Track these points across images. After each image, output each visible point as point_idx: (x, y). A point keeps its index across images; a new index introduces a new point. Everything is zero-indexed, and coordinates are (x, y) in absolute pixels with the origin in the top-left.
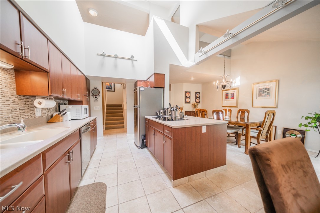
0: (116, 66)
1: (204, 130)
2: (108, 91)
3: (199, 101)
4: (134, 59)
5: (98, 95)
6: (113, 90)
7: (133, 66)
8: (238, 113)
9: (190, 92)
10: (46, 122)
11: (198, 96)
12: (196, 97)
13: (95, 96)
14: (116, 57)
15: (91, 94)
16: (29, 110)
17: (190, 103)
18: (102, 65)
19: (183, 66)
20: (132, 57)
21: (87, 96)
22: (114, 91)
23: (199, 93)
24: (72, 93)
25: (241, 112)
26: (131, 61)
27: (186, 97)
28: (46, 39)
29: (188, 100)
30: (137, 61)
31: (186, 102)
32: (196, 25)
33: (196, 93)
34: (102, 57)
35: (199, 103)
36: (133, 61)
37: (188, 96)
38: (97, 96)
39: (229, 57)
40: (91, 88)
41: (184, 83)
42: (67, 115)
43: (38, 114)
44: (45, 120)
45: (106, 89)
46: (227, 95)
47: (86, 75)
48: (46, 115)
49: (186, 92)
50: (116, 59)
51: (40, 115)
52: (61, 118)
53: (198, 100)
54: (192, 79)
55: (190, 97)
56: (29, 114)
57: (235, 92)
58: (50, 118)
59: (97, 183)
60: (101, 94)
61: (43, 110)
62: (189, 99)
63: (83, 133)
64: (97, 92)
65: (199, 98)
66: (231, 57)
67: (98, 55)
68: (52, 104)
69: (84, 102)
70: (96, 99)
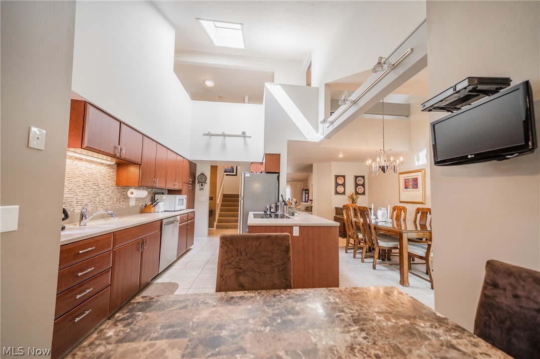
0: (224, 146)
1: (296, 232)
2: (226, 175)
3: (363, 191)
4: (247, 134)
5: (205, 182)
6: (235, 173)
7: (246, 144)
8: (416, 215)
9: (344, 177)
10: (139, 211)
11: (360, 182)
12: (357, 185)
13: (201, 184)
14: (224, 135)
15: (197, 181)
16: (124, 200)
17: (344, 193)
18: (208, 145)
19: (310, 140)
20: (244, 133)
21: (189, 184)
22: (236, 175)
23: (363, 177)
24: (166, 182)
25: (420, 212)
26: (243, 138)
27: (337, 185)
28: (142, 135)
29: (340, 189)
30: (250, 137)
31: (337, 193)
32: (325, 84)
33: (356, 177)
34: (209, 136)
35: (364, 193)
36: (246, 138)
37: (340, 181)
38: (203, 184)
39: (407, 116)
40: (198, 174)
41: (333, 162)
42: (159, 206)
43: (132, 203)
44: (138, 210)
45: (225, 172)
46: (406, 181)
47: (189, 159)
48: (140, 204)
49: (337, 177)
50: (224, 138)
51: (134, 205)
52: (152, 209)
53: (360, 189)
54: (341, 156)
55: (344, 185)
56: (124, 203)
57: (419, 176)
58: (144, 208)
59: (172, 283)
60: (208, 181)
61: (137, 199)
62: (343, 188)
63: (164, 225)
64: (203, 178)
65: (363, 185)
66: (410, 117)
67: (205, 135)
68: (143, 193)
69: (184, 191)
70: (202, 187)
